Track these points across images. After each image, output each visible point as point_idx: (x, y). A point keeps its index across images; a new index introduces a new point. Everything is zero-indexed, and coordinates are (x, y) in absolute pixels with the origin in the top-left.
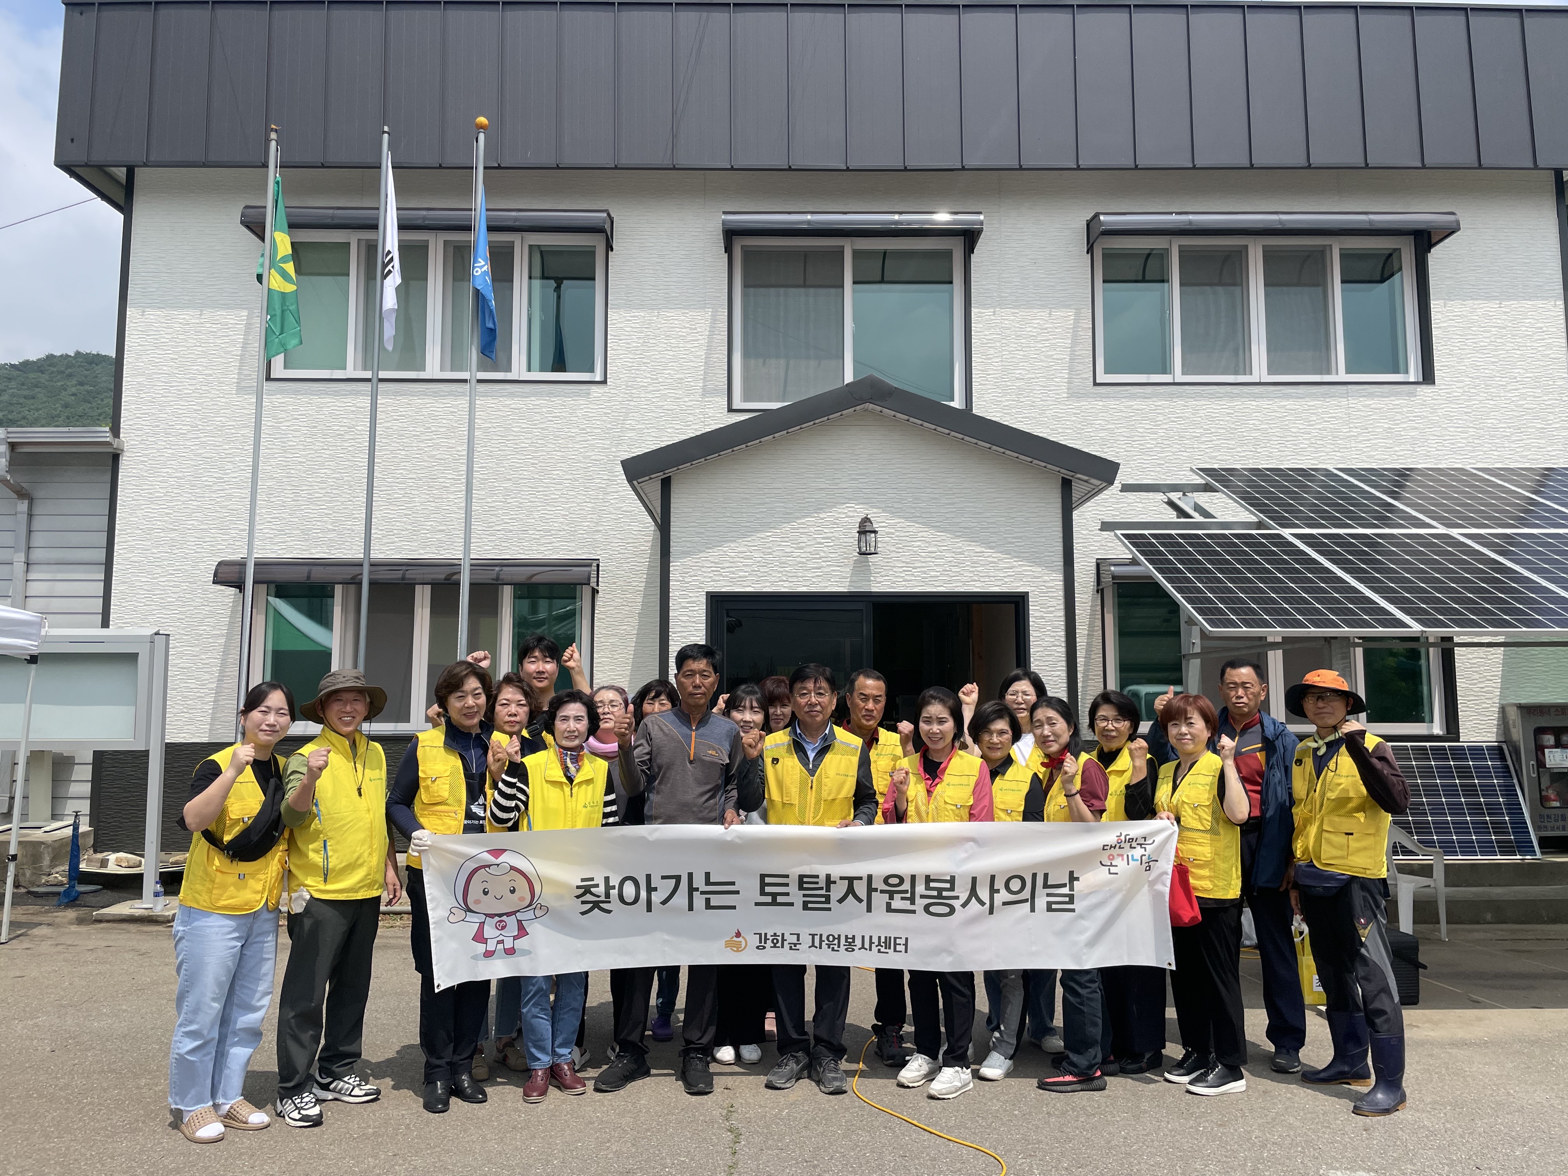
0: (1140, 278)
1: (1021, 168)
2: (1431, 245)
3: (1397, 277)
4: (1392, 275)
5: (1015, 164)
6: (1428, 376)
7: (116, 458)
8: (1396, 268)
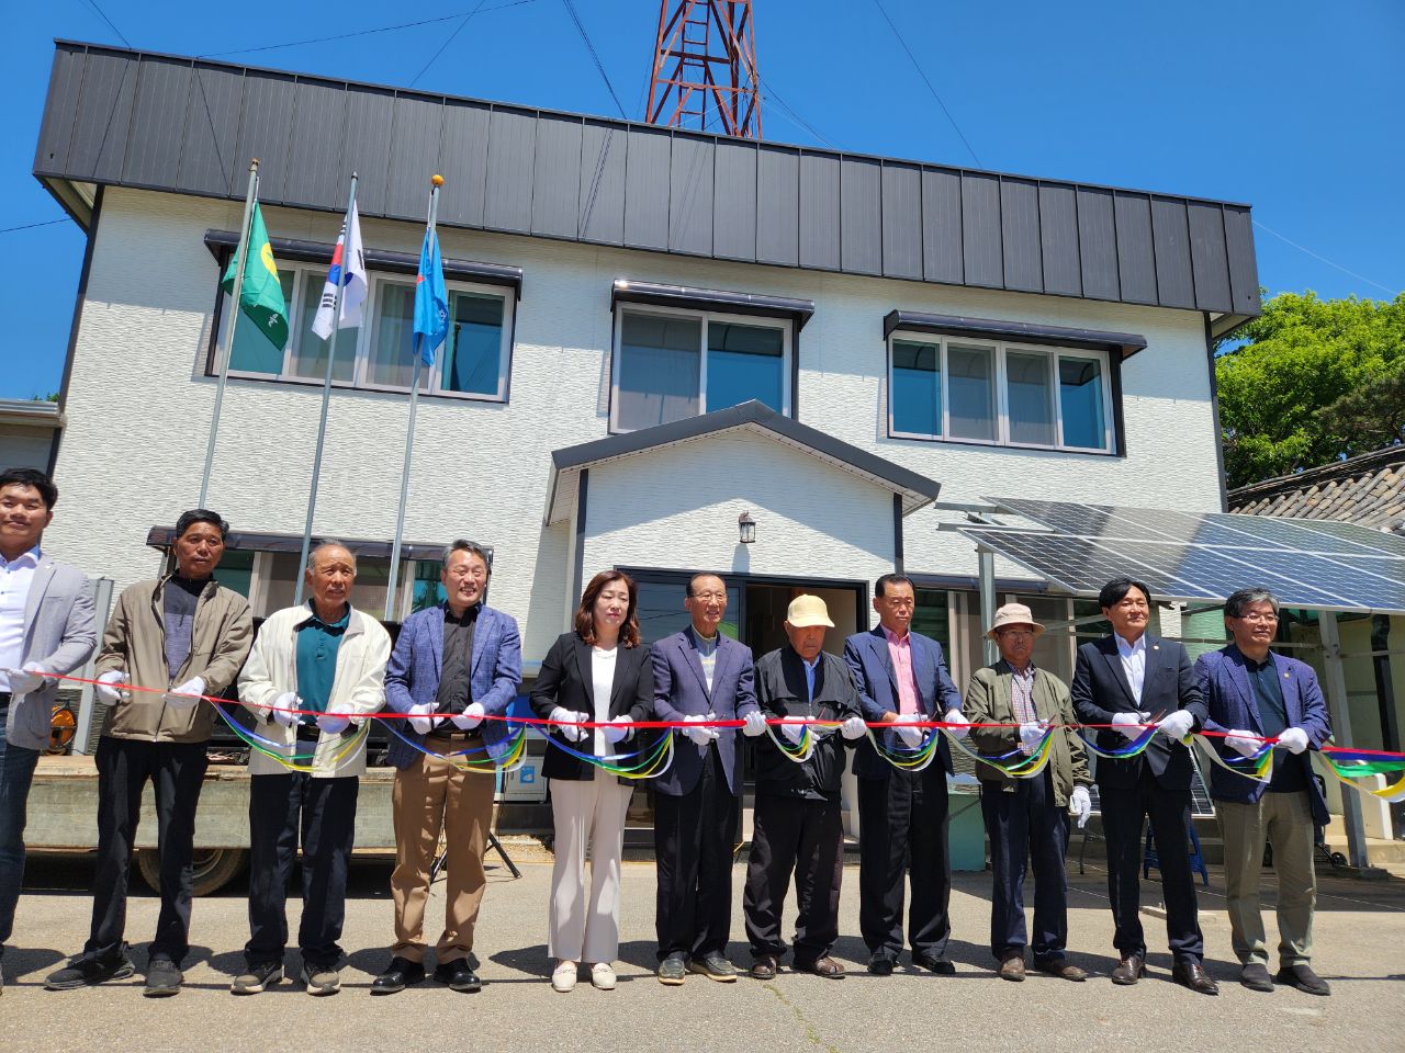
0: (912, 365)
1: (841, 272)
2: (1122, 359)
3: (1096, 379)
4: (1093, 378)
5: (836, 267)
6: (1120, 451)
7: (57, 432)
8: (1096, 372)
